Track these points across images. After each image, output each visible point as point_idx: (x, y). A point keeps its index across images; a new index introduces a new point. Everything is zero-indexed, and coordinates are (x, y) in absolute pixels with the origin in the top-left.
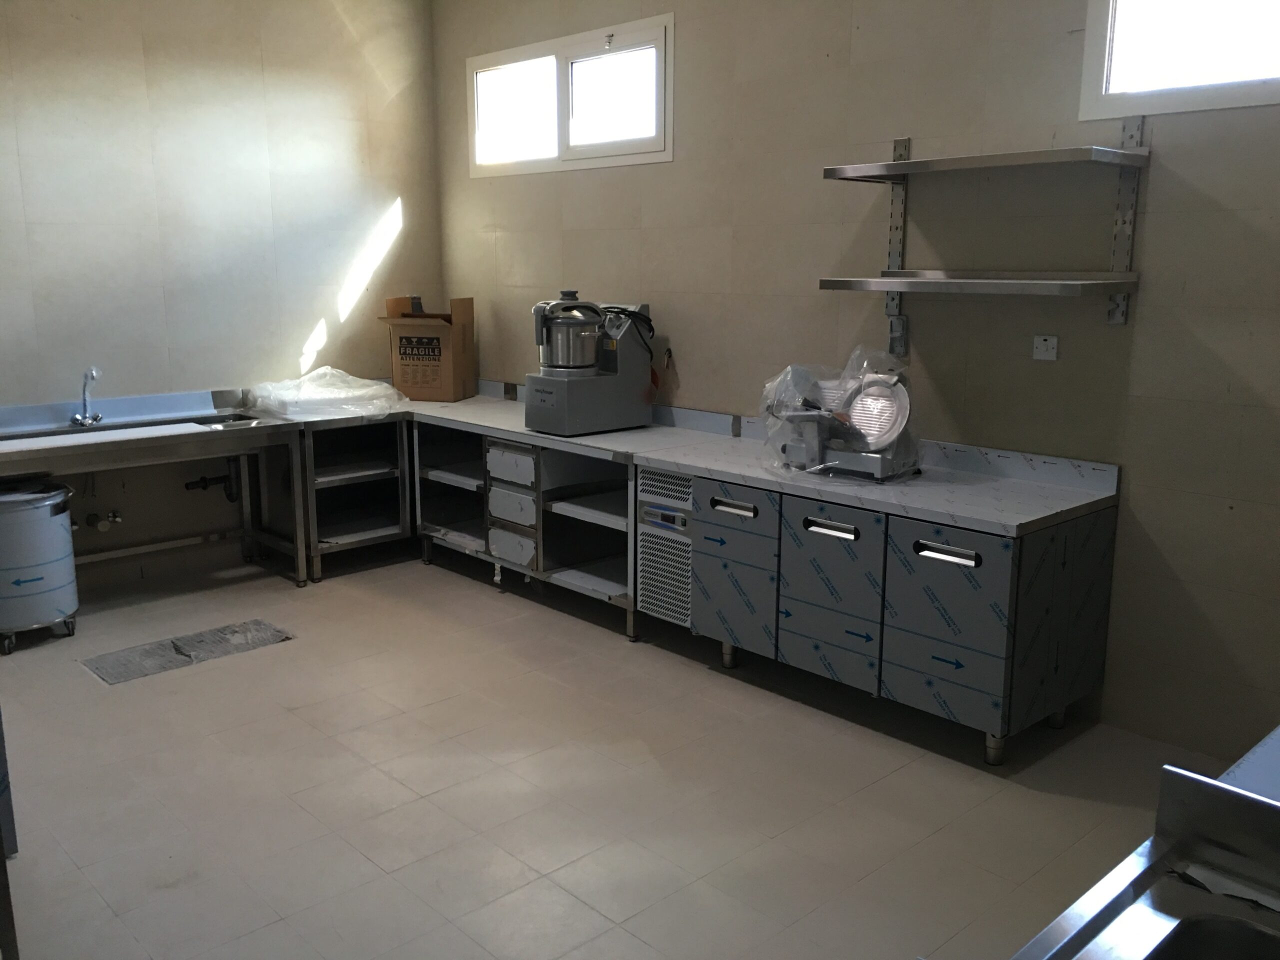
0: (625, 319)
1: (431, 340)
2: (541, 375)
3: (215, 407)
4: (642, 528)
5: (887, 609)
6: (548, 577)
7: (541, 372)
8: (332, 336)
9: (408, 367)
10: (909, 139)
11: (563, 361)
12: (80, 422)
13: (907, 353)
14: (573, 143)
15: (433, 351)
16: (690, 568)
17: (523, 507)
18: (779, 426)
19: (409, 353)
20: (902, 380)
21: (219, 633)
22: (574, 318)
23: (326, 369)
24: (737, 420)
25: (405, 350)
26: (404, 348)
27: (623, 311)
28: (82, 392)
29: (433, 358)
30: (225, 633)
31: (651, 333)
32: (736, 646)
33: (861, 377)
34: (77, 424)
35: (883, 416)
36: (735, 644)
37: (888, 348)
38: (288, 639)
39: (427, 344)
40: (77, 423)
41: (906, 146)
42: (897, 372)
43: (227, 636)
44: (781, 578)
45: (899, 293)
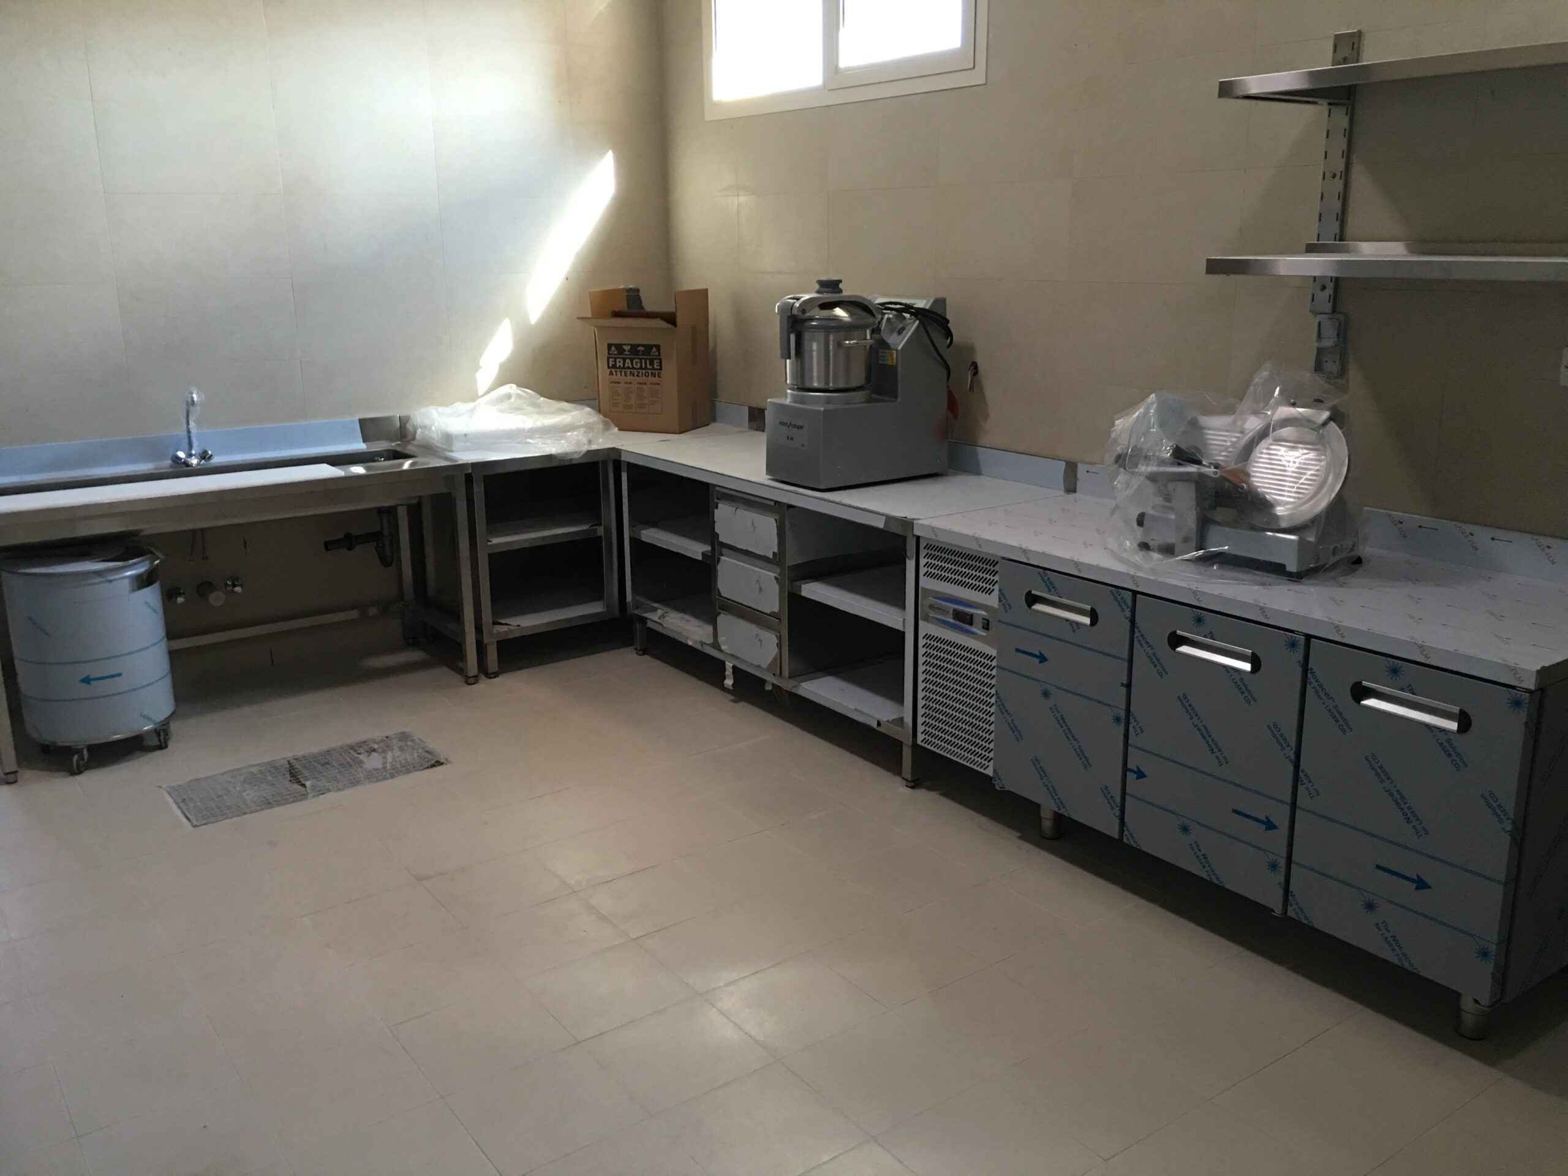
0: (909, 319)
1: (648, 348)
2: (788, 401)
3: (364, 441)
4: (925, 628)
5: (1302, 784)
6: (795, 686)
7: (788, 398)
8: (520, 344)
9: (618, 385)
10: (1360, 32)
11: (819, 381)
12: (183, 460)
13: (1343, 371)
14: (844, 63)
15: (652, 364)
16: (993, 691)
17: (762, 587)
18: (1135, 487)
19: (620, 366)
20: (1336, 417)
21: (352, 752)
22: (837, 319)
23: (511, 389)
24: (1071, 468)
25: (615, 362)
26: (613, 360)
27: (908, 308)
28: (184, 421)
29: (652, 373)
30: (359, 752)
31: (949, 340)
32: (1060, 812)
33: (1269, 413)
34: (179, 464)
35: (1305, 474)
36: (1059, 809)
37: (1312, 364)
38: (439, 763)
39: (644, 353)
40: (180, 462)
41: (1353, 43)
42: (1330, 404)
43: (361, 757)
44: (1132, 720)
45: (1333, 280)
